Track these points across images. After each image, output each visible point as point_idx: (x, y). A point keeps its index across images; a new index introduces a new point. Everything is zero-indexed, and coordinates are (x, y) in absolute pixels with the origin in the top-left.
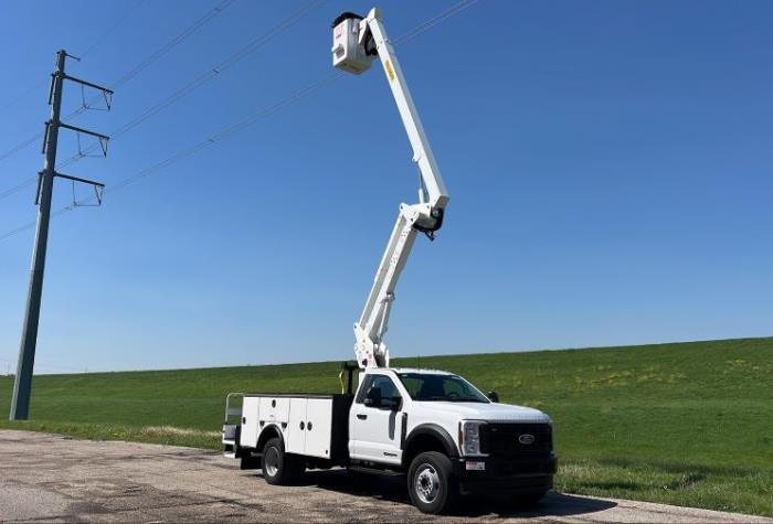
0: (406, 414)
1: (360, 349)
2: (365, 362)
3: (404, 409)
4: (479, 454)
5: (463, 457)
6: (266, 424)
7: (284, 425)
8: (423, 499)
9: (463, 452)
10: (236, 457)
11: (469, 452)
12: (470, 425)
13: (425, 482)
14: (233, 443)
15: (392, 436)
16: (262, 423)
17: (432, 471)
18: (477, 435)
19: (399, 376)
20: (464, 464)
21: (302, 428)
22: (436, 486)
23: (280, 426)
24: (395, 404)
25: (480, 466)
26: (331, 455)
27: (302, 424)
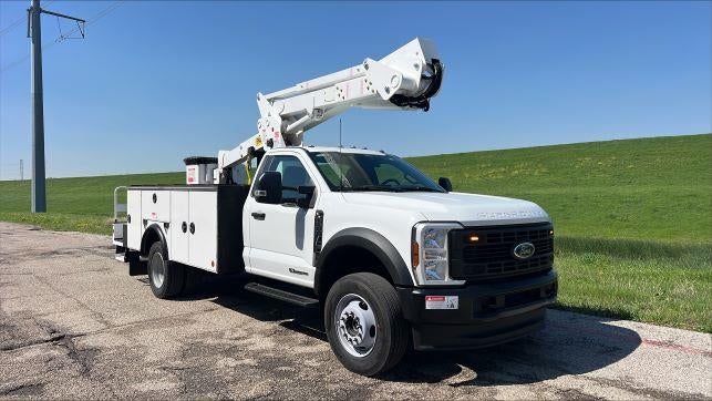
0: (321, 214)
1: (264, 126)
2: (270, 143)
3: (319, 205)
4: (447, 281)
5: (420, 288)
6: (150, 223)
7: (166, 225)
8: (350, 349)
9: (419, 277)
10: (126, 261)
11: (429, 277)
12: (432, 231)
13: (351, 322)
14: (121, 244)
15: (300, 244)
16: (145, 222)
17: (363, 307)
18: (446, 248)
19: (313, 156)
20: (422, 299)
21: (185, 230)
22: (372, 331)
23: (162, 225)
24: (305, 198)
25: (451, 302)
26: (219, 268)
27: (184, 224)
